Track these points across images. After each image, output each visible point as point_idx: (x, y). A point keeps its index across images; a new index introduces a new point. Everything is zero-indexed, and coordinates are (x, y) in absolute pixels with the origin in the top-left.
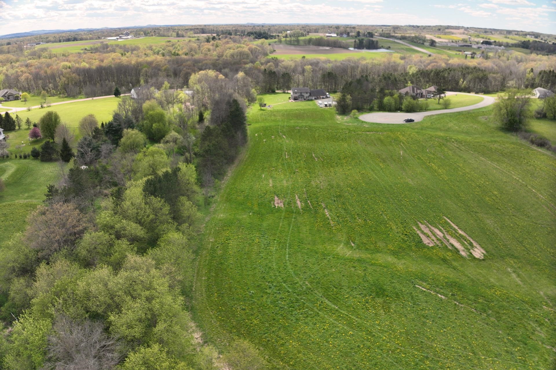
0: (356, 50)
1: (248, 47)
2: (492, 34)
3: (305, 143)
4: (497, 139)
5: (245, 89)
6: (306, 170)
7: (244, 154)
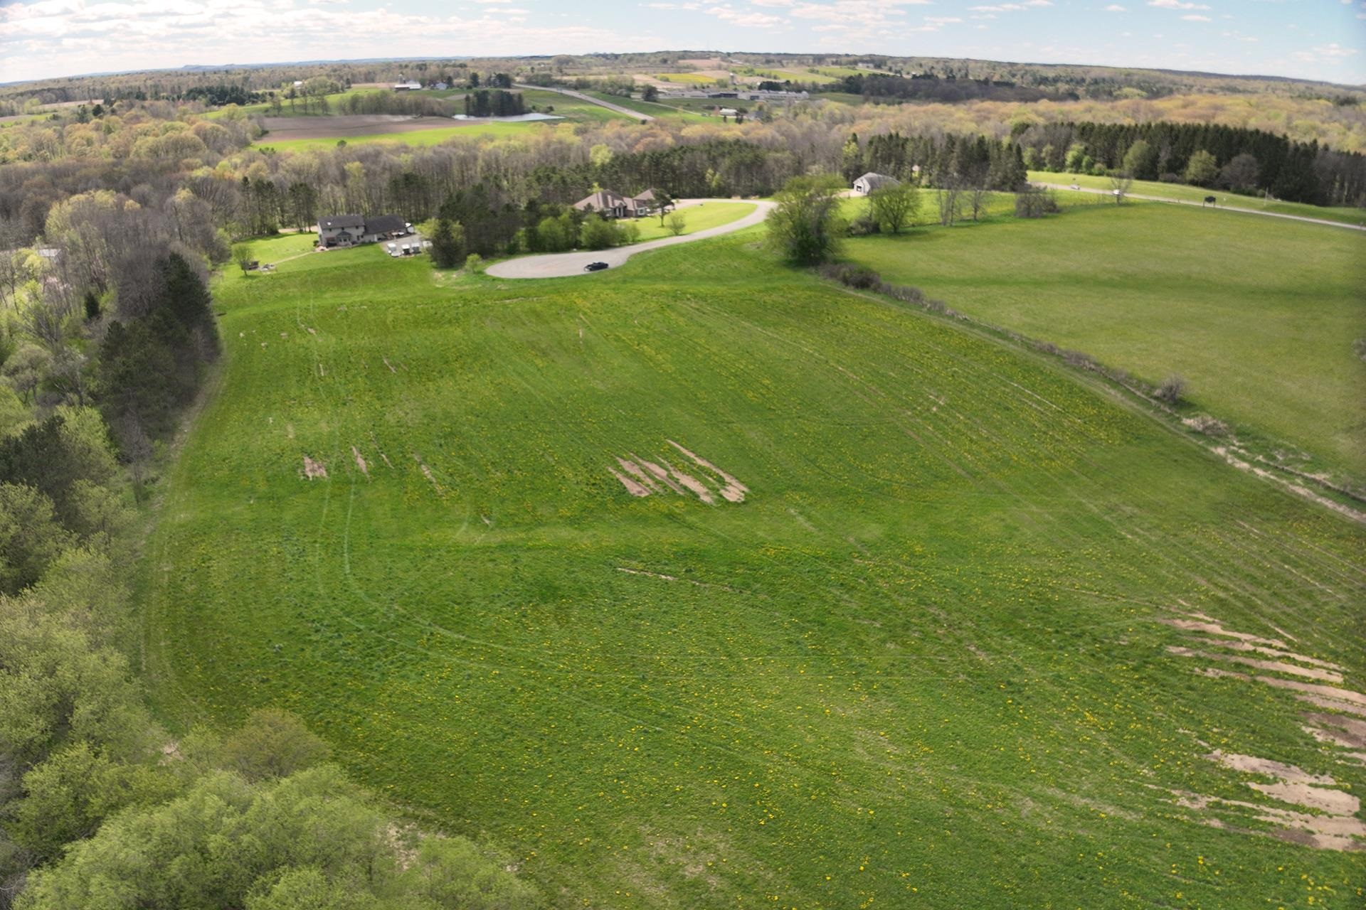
0: (472, 118)
1: (194, 126)
2: (783, 66)
3: (363, 338)
4: (776, 284)
5: (197, 230)
6: (371, 394)
7: (217, 380)
